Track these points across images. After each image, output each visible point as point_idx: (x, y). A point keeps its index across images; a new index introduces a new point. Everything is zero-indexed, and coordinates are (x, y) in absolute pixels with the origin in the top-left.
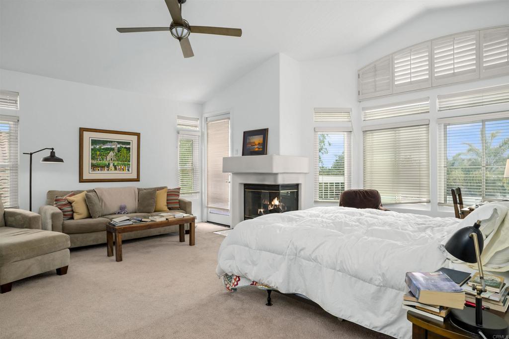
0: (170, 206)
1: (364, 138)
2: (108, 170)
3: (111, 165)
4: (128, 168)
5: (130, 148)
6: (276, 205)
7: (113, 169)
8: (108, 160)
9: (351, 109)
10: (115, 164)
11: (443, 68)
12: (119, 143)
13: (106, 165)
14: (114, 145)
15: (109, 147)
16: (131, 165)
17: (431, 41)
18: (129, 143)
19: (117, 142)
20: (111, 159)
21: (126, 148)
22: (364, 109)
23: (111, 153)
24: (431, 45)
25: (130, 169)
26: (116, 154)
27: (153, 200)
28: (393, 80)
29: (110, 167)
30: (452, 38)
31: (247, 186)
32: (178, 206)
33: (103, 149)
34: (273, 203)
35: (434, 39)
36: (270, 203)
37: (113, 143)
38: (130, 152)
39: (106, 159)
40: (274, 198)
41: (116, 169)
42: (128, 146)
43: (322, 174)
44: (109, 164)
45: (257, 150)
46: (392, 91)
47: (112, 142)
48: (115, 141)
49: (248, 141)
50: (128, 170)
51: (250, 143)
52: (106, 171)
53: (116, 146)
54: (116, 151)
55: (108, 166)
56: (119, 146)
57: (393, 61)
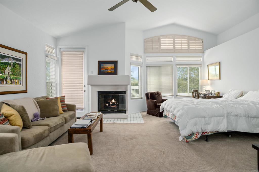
0: (64, 109)
1: (147, 69)
2: (6, 83)
3: (9, 78)
4: (20, 81)
5: (21, 64)
6: (113, 102)
7: (10, 82)
8: (6, 74)
9: (142, 56)
10: (12, 78)
11: (178, 46)
12: (14, 59)
13: (4, 79)
14: (10, 61)
15: (7, 61)
16: (22, 79)
17: (174, 35)
18: (20, 60)
19: (13, 58)
20: (8, 73)
21: (18, 64)
22: (147, 57)
23: (8, 67)
24: (174, 36)
25: (21, 83)
26: (12, 69)
27: (57, 106)
28: (160, 47)
29: (8, 81)
30: (180, 36)
31: (99, 93)
32: (66, 109)
33: (2, 63)
34: (112, 101)
35: (175, 35)
36: (111, 101)
37: (10, 58)
38: (21, 68)
39: (5, 72)
40: (113, 99)
41: (12, 82)
42: (20, 63)
43: (132, 85)
44: (7, 78)
45: (110, 72)
46: (159, 51)
47: (8, 57)
48: (11, 57)
49: (102, 67)
50: (20, 83)
51: (104, 68)
52: (4, 85)
53: (11, 62)
54: (12, 66)
55: (6, 80)
56: (14, 62)
57: (160, 39)
